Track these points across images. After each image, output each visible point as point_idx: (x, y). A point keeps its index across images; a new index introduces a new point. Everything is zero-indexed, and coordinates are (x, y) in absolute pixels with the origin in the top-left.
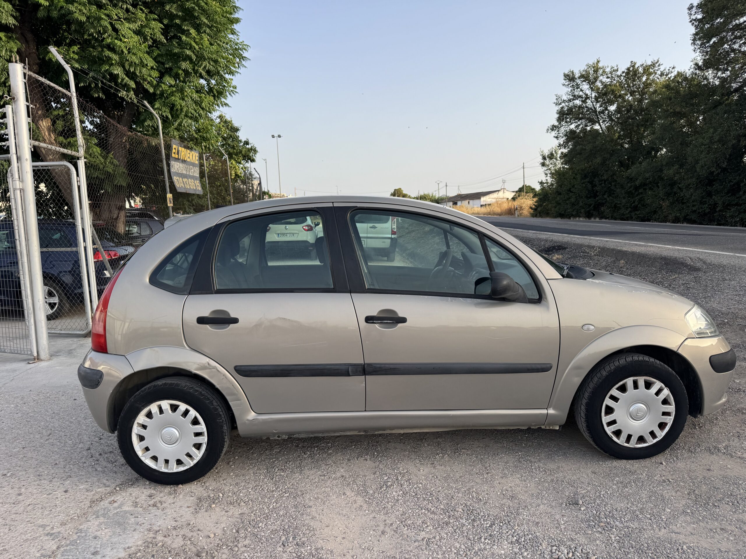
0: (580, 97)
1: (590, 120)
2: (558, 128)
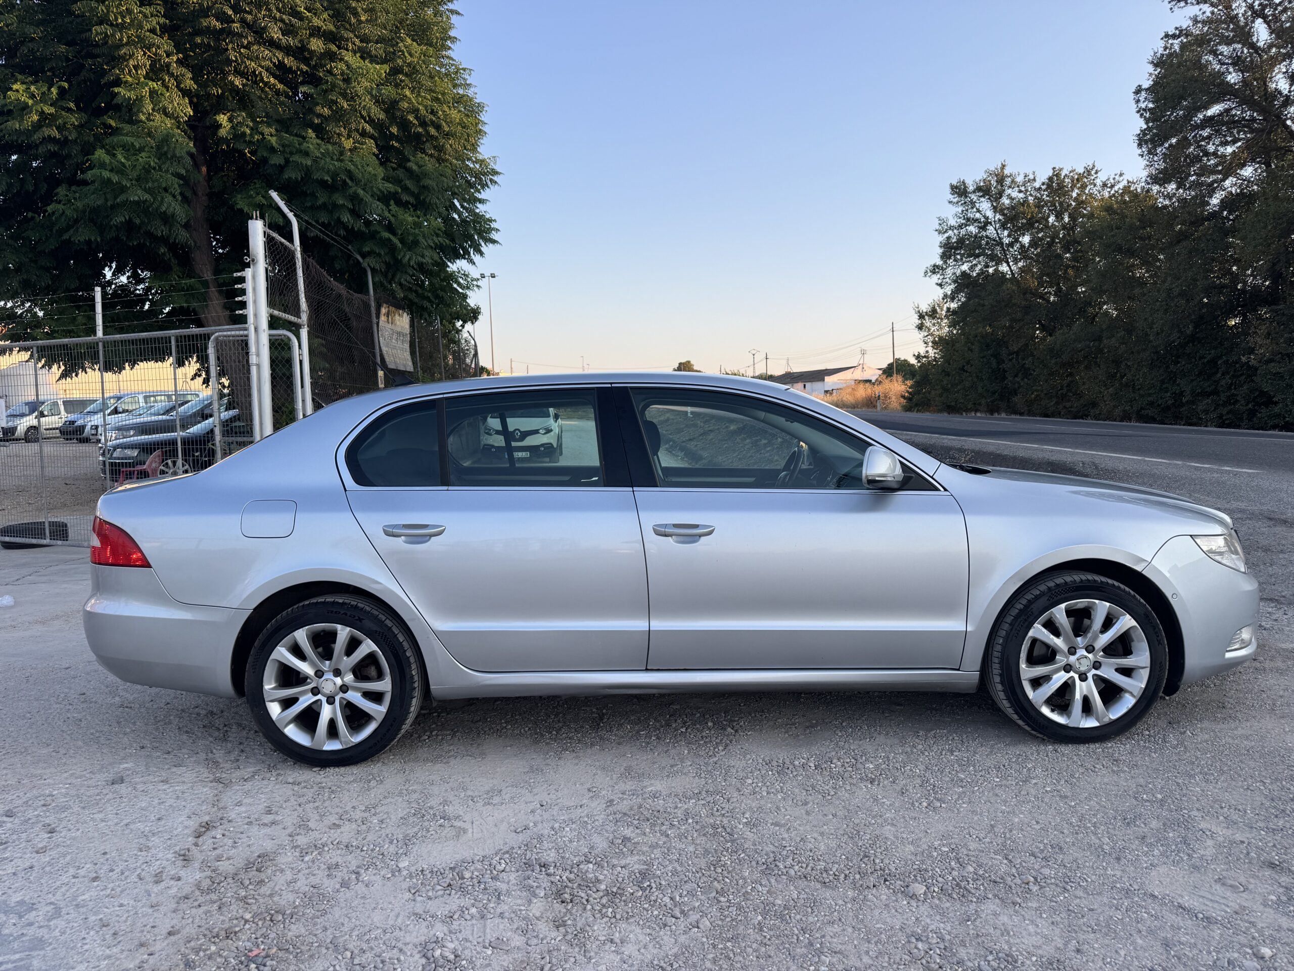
0: (977, 220)
1: (993, 257)
2: (943, 269)
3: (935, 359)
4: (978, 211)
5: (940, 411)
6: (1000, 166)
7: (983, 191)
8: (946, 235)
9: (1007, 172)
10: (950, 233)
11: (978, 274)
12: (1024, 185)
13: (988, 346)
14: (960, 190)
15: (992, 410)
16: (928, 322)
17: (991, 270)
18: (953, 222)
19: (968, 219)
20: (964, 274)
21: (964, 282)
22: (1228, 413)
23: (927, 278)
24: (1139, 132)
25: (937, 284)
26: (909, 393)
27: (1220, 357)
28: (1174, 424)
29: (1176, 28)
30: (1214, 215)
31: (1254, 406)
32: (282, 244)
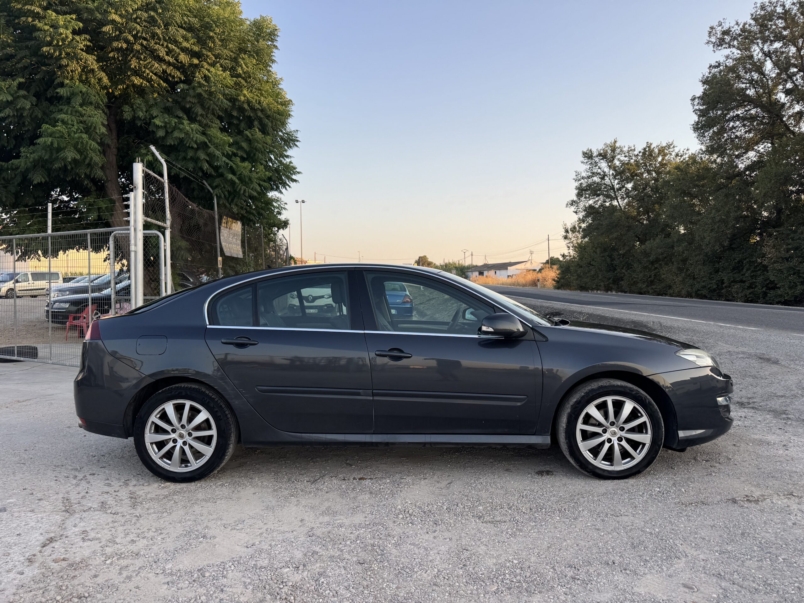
0: (599, 174)
1: (608, 196)
2: (577, 203)
3: (574, 258)
4: (599, 168)
5: (576, 289)
6: (613, 141)
7: (602, 156)
8: (580, 182)
9: (617, 145)
10: (582, 181)
11: (599, 206)
12: (628, 152)
13: (605, 250)
14: (588, 155)
15: (608, 289)
16: (570, 235)
17: (607, 204)
18: (584, 174)
19: (593, 173)
20: (591, 207)
21: (590, 211)
22: (750, 294)
23: (568, 208)
24: (693, 123)
25: (574, 212)
26: (558, 278)
27: (745, 259)
28: (718, 300)
29: (717, 62)
30: (741, 174)
31: (766, 289)
32: (155, 178)
